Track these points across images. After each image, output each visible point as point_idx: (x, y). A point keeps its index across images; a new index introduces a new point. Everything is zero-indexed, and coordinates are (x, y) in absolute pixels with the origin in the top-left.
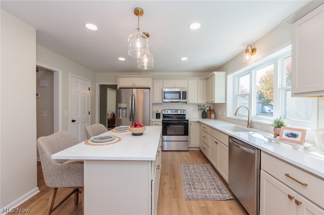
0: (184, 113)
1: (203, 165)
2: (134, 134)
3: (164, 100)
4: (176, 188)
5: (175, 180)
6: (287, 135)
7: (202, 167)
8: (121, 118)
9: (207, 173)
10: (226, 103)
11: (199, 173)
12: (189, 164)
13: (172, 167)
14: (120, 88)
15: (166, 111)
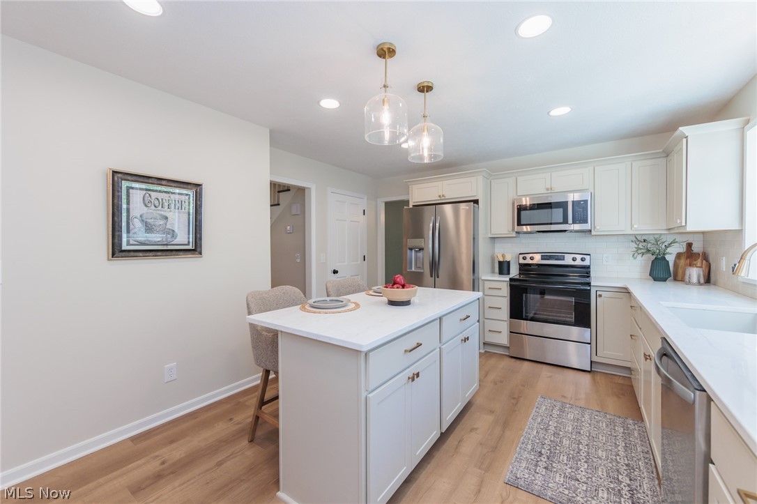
0: (586, 263)
1: (618, 421)
2: (392, 303)
3: (518, 229)
4: (495, 449)
5: (503, 432)
7: (612, 423)
8: (413, 269)
9: (616, 446)
10: (741, 230)
11: (588, 437)
12: (568, 405)
13: (514, 398)
14: (413, 206)
15: (528, 256)
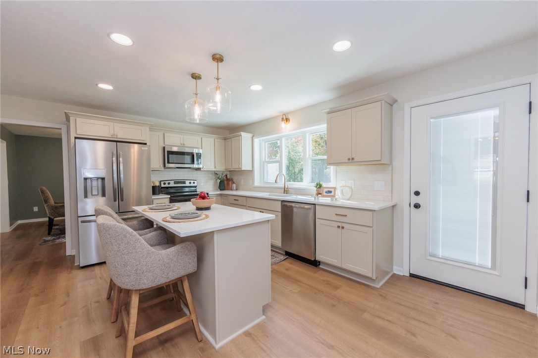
0: (195, 185)
3: (167, 165)
6: (326, 192)
10: (252, 170)
14: (76, 137)
15: (167, 182)
